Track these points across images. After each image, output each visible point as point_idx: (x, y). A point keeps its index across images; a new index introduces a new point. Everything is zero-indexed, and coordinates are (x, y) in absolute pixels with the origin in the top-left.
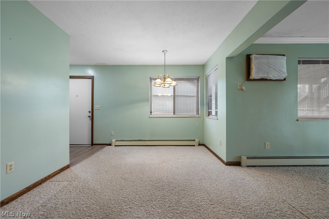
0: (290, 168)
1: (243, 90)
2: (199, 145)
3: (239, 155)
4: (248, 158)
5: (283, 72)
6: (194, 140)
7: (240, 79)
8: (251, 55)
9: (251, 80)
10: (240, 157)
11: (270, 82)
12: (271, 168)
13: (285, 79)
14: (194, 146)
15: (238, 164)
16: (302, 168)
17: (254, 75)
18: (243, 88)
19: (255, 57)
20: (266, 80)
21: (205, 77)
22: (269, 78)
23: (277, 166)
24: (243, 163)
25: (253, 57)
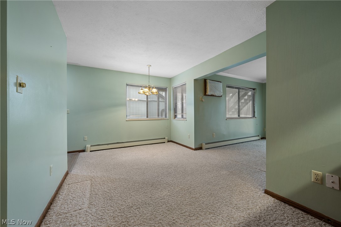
0: (224, 147)
1: (202, 101)
2: (168, 141)
3: (201, 143)
4: (206, 144)
5: (221, 92)
6: (165, 138)
7: (201, 94)
8: (206, 80)
9: (207, 95)
10: (202, 144)
11: (215, 97)
12: (217, 148)
13: (221, 96)
14: (165, 143)
15: (200, 148)
16: (229, 146)
17: (209, 93)
18: (203, 100)
19: (209, 82)
20: (214, 96)
21: (172, 88)
22: (215, 95)
23: (219, 147)
24: (204, 148)
25: (208, 81)
